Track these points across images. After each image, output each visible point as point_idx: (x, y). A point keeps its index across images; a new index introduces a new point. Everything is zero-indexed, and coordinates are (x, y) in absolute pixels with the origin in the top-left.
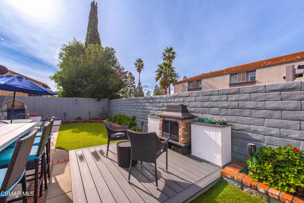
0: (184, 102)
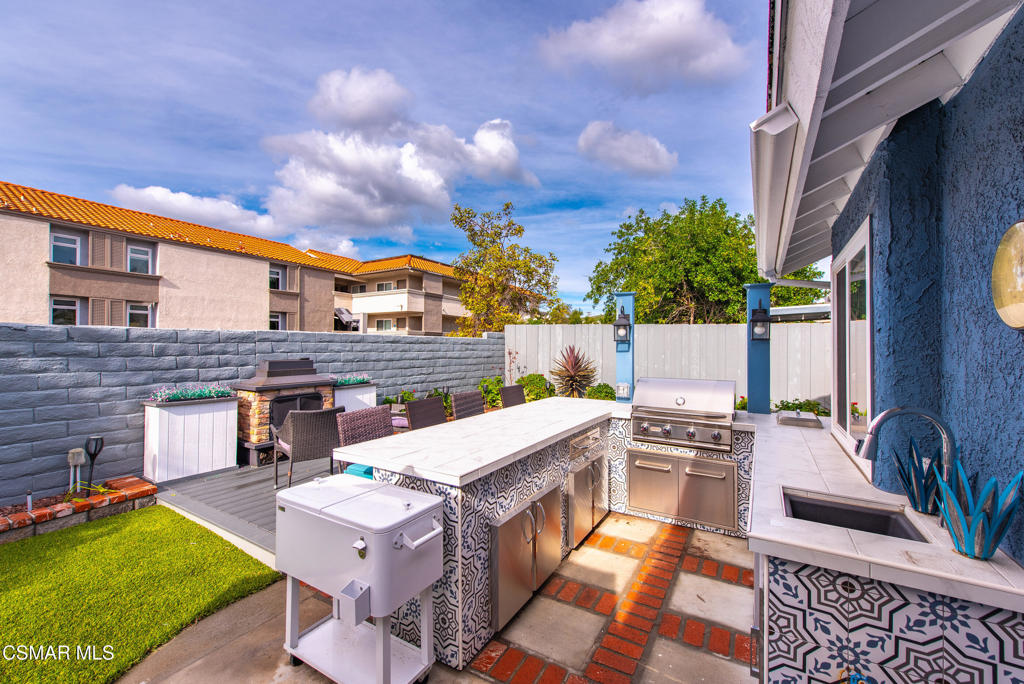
0: (273, 352)
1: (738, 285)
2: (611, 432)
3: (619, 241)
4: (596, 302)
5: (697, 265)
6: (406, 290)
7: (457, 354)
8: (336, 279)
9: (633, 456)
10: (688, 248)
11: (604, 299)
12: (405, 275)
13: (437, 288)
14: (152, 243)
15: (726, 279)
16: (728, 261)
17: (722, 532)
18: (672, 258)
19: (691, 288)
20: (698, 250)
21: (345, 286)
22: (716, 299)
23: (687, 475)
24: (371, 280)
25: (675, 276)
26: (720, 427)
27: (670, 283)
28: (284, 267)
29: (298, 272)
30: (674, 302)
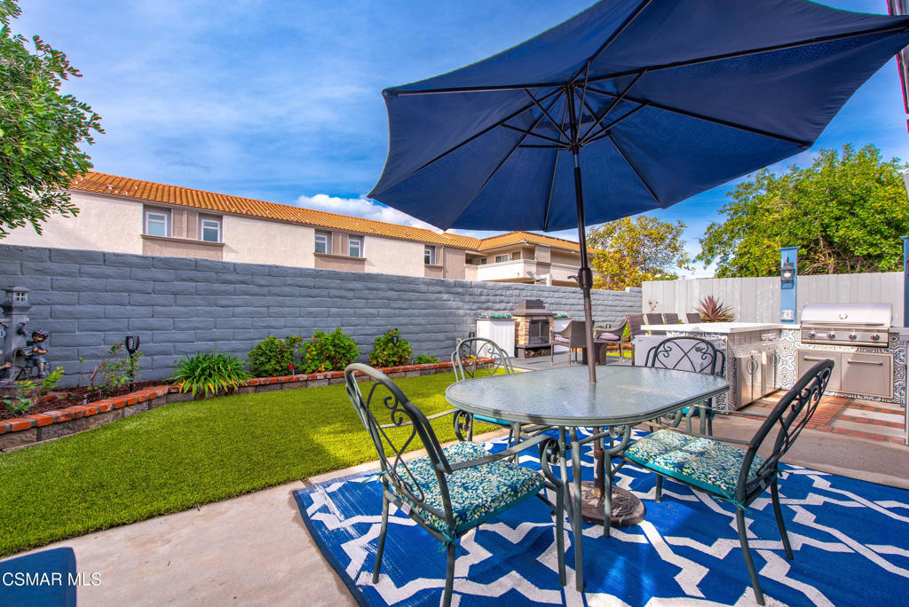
1: (895, 237)
2: (783, 338)
3: (736, 201)
4: (708, 262)
5: (838, 219)
6: (522, 260)
7: (610, 303)
8: (467, 255)
9: (801, 353)
10: (826, 202)
11: (717, 259)
12: (519, 248)
13: (545, 257)
14: (361, 237)
15: (879, 232)
16: (883, 212)
17: (879, 399)
18: (806, 214)
19: (830, 243)
20: (840, 203)
21: (471, 260)
22: (865, 253)
23: (849, 363)
24: (490, 254)
25: (809, 232)
26: (878, 331)
27: (802, 239)
28: (433, 247)
29: (442, 250)
30: (806, 259)
